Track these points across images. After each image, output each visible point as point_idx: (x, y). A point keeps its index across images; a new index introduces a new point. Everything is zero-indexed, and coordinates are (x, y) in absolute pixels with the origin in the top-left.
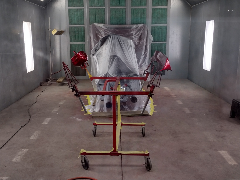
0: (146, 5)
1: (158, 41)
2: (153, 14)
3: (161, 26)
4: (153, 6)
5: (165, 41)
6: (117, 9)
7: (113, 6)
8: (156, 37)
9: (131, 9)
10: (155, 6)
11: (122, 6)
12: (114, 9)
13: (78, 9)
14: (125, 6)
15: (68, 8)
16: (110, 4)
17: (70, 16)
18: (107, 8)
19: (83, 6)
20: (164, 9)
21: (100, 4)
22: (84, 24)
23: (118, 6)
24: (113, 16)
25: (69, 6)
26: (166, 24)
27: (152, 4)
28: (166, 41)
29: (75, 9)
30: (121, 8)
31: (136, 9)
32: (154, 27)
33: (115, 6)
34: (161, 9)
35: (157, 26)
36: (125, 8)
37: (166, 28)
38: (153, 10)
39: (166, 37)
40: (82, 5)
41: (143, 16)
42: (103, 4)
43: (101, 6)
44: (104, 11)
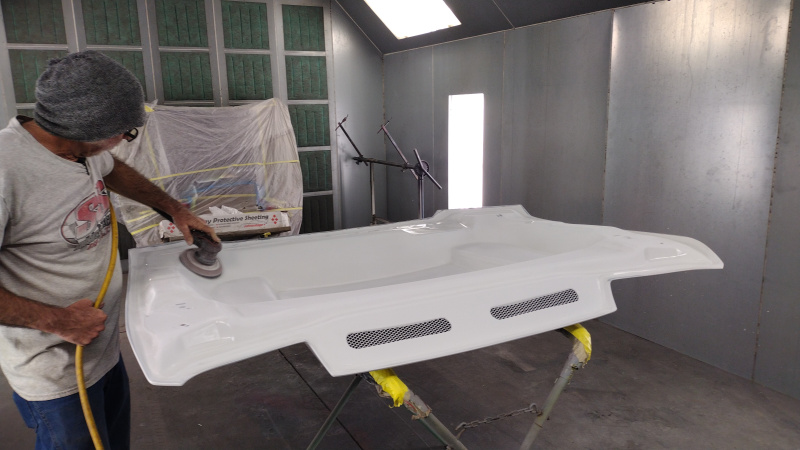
0: (266, 45)
1: (310, 146)
2: (288, 71)
3: (312, 105)
4: (287, 47)
5: (328, 143)
6: (183, 54)
7: (168, 45)
8: (304, 134)
9: (228, 56)
10: (293, 49)
11: (196, 46)
12: (174, 53)
13: (45, 52)
14: (206, 45)
15: (6, 46)
16: (162, 40)
17: (17, 74)
18: (149, 49)
19: (65, 42)
20: (319, 58)
21: (124, 38)
23: (185, 45)
24: (173, 74)
25: (10, 40)
26: (327, 98)
27: (286, 44)
28: (330, 144)
29: (35, 51)
30: (193, 54)
31: (239, 56)
32: (296, 107)
33: (174, 45)
34: (310, 58)
35: (304, 105)
36: (208, 54)
37: (326, 109)
38: (289, 61)
39: (329, 135)
40: (61, 38)
41: (262, 77)
42: (136, 39)
43: (128, 43)
44: (141, 60)
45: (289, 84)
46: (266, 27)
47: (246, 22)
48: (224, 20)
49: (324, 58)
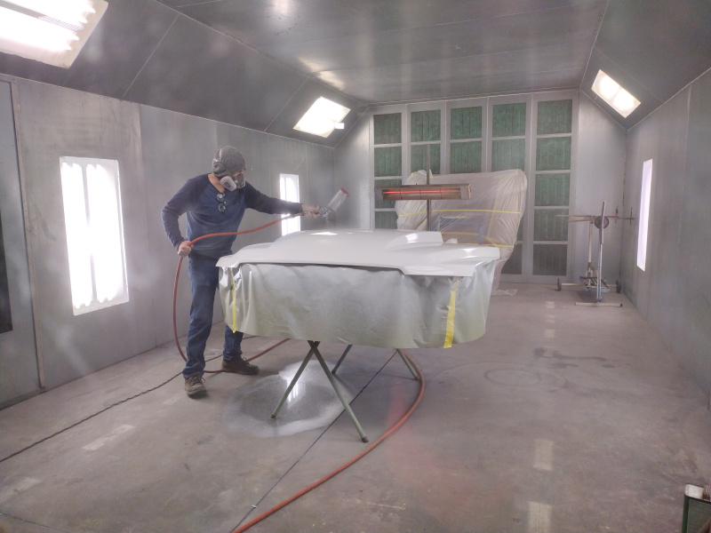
0: (523, 132)
1: (550, 205)
2: (538, 150)
3: (556, 174)
4: (539, 132)
5: (567, 203)
6: (464, 144)
7: (456, 138)
8: (546, 196)
9: (494, 143)
11: (473, 137)
12: (458, 143)
13: (391, 148)
14: (480, 137)
15: (373, 146)
16: (453, 136)
17: (376, 161)
18: (445, 142)
19: (401, 142)
20: (565, 138)
21: (431, 137)
22: (401, 175)
23: (466, 138)
24: (457, 157)
25: (375, 143)
26: (569, 169)
27: (538, 130)
28: (568, 205)
29: (386, 148)
30: (471, 143)
31: (502, 141)
32: (541, 175)
33: (460, 138)
34: (557, 139)
35: (549, 175)
36: (480, 142)
37: (568, 177)
38: (539, 142)
39: (568, 197)
40: (399, 140)
41: (518, 155)
42: (438, 137)
43: (433, 139)
44: (439, 149)
45: (538, 158)
46: (524, 120)
47: (510, 118)
48: (494, 118)
49: (570, 138)
